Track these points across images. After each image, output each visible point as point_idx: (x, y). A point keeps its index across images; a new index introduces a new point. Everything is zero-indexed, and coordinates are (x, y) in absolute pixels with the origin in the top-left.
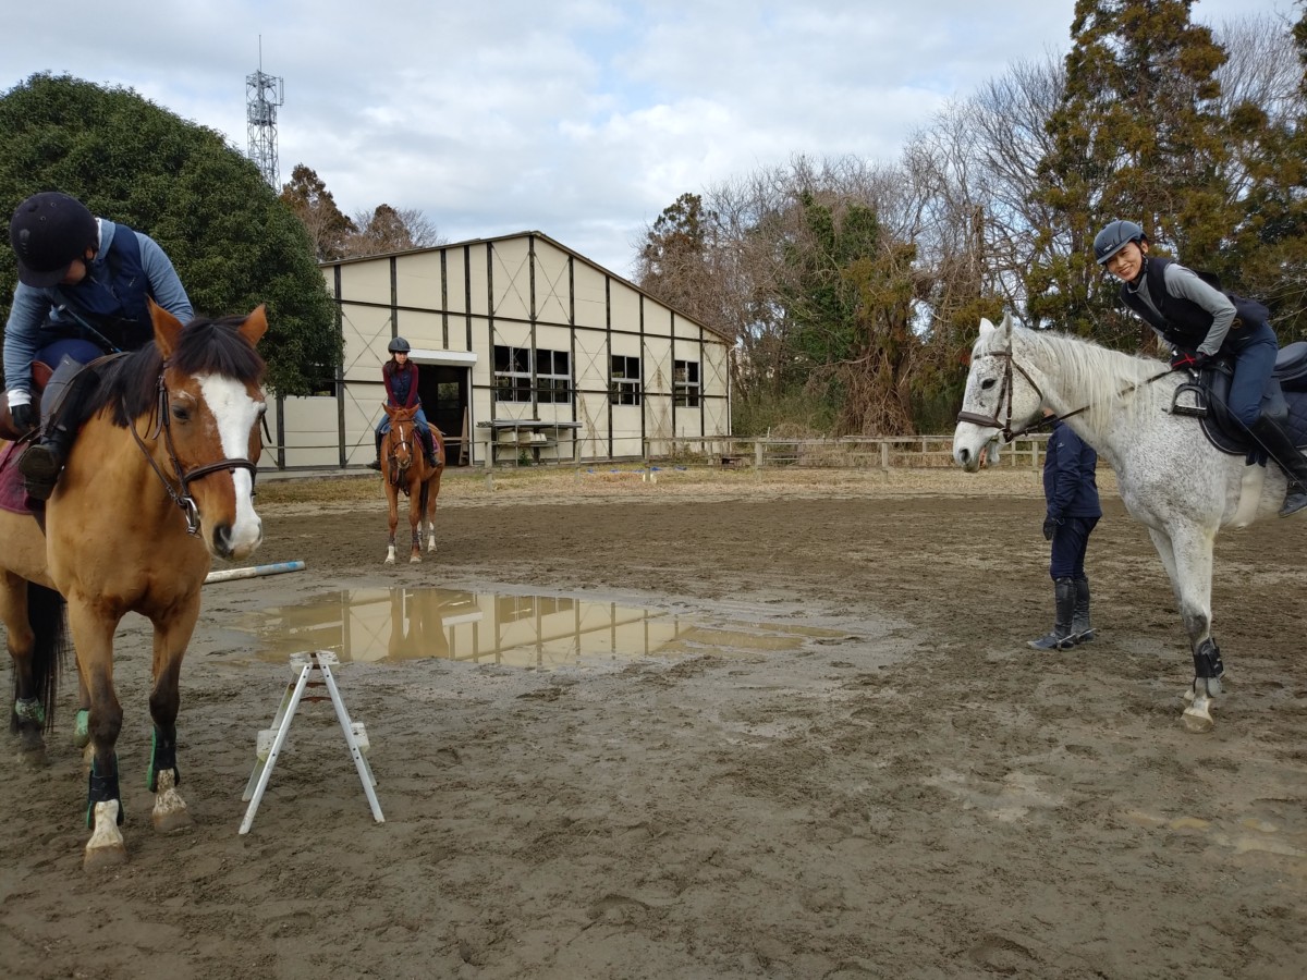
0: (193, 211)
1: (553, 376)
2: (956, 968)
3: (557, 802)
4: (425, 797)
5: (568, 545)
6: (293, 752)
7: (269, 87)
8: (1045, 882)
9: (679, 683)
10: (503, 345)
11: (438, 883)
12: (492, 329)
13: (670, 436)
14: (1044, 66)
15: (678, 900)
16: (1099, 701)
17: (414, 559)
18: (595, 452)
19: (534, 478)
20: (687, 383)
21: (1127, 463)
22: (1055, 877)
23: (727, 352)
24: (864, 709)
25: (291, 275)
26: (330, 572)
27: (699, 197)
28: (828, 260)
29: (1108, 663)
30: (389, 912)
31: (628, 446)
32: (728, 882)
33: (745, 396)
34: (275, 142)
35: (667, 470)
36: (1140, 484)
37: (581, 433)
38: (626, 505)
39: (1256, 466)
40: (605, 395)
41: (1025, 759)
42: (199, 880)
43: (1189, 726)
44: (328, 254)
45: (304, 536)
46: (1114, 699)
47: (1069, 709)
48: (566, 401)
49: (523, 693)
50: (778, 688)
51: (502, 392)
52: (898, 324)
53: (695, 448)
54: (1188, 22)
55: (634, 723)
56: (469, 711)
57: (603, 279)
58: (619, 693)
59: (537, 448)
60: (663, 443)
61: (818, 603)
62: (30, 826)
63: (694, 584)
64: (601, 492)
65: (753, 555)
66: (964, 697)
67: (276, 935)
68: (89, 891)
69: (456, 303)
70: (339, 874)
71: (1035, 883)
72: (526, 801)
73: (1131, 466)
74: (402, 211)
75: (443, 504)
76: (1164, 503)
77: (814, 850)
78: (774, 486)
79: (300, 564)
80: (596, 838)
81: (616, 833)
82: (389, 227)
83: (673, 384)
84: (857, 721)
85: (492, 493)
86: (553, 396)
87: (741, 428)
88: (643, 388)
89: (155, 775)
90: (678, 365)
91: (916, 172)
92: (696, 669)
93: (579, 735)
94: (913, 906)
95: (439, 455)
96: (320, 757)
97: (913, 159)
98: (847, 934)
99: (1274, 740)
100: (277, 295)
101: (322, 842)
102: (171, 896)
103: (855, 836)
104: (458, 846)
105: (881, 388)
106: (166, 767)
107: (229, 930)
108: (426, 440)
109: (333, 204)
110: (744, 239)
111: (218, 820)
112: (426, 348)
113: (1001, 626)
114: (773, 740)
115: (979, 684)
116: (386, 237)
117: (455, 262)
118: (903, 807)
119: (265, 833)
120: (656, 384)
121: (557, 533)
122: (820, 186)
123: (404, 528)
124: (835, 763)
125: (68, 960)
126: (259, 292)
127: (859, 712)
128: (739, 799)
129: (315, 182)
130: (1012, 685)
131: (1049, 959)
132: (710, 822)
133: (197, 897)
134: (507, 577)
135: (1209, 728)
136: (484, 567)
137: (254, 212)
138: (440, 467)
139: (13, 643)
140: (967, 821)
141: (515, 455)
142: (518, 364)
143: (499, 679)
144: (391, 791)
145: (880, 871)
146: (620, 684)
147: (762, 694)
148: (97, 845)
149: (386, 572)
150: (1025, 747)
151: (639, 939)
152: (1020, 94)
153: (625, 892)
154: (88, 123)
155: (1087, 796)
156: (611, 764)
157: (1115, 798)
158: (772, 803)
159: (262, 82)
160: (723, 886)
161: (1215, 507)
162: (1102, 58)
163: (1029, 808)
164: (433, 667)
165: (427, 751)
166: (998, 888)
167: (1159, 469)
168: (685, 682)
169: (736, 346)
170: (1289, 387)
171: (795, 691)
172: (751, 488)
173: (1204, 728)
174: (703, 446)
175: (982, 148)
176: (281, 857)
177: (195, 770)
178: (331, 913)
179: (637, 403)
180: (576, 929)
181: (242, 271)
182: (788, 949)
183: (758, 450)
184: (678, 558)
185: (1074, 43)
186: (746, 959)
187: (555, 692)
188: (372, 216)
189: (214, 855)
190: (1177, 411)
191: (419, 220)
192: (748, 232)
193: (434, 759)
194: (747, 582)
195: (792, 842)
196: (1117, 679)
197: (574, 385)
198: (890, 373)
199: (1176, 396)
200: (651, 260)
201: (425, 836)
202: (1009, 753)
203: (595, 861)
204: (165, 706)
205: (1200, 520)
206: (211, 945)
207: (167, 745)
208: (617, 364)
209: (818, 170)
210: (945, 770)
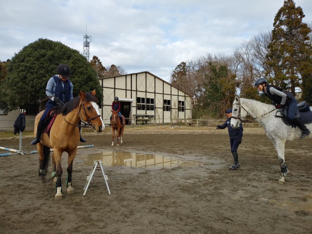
0: (72, 68)
1: (150, 104)
2: (217, 222)
3: (145, 192)
4: (119, 191)
5: (152, 143)
6: (93, 182)
7: (88, 38)
8: (240, 209)
9: (173, 172)
10: (139, 97)
11: (121, 205)
12: (137, 93)
13: (177, 118)
14: (267, 32)
15: (166, 209)
16: (262, 178)
17: (118, 145)
18: (159, 122)
19: (145, 128)
20: (181, 106)
21: (266, 126)
22: (242, 209)
23: (191, 99)
24: (210, 178)
25: (93, 82)
26: (99, 147)
27: (186, 63)
28: (215, 78)
29: (267, 170)
30: (112, 209)
31: (167, 120)
32: (176, 207)
33: (195, 109)
34: (89, 50)
35: (176, 126)
36: (269, 131)
37: (156, 117)
38: (166, 134)
39: (294, 128)
40: (162, 109)
41: (243, 188)
42: (76, 202)
43: (280, 183)
44: (100, 76)
45: (94, 140)
46: (266, 177)
47: (255, 179)
48: (153, 110)
49: (139, 173)
50: (193, 173)
51: (139, 108)
52: (232, 93)
53: (183, 121)
54: (301, 23)
55: (162, 179)
56: (128, 176)
57: (162, 82)
58: (159, 173)
59: (146, 121)
60: (176, 120)
61: (206, 156)
62: (44, 193)
63: (179, 152)
64: (161, 131)
65: (193, 146)
66: (233, 176)
67: (91, 212)
68: (56, 204)
69: (129, 88)
70: (102, 202)
71: (238, 210)
72: (138, 192)
73: (267, 127)
74: (117, 66)
75: (124, 133)
76: (274, 135)
77: (194, 202)
78: (201, 131)
79: (93, 145)
80: (152, 199)
81: (156, 198)
82: (114, 70)
83: (178, 106)
84: (209, 180)
85: (135, 131)
86: (150, 109)
87: (194, 117)
88: (171, 107)
89: (68, 184)
90: (179, 102)
91: (236, 57)
92: (177, 169)
93: (150, 181)
94: (212, 212)
95: (124, 122)
96: (98, 183)
97: (236, 54)
98: (198, 216)
99: (298, 186)
100: (89, 86)
101: (99, 197)
102: (71, 205)
103: (203, 200)
104: (125, 199)
105: (228, 108)
106: (70, 182)
107: (82, 210)
108: (121, 119)
109: (102, 64)
110: (196, 73)
111: (79, 193)
112: (122, 98)
113: (246, 162)
114: (190, 183)
115: (237, 174)
116: (113, 72)
117: (129, 78)
118: (214, 196)
119: (88, 195)
120: (174, 106)
121: (149, 140)
122: (214, 60)
123: (116, 138)
124: (202, 188)
125: (54, 214)
126: (86, 85)
127: (209, 178)
128: (181, 193)
129: (98, 59)
130: (244, 174)
131: (236, 222)
132: (174, 197)
133: (76, 205)
134: (138, 149)
135: (284, 183)
136: (133, 147)
137: (85, 68)
138: (124, 125)
139: (40, 158)
140: (227, 198)
141: (141, 122)
142: (142, 101)
143: (135, 170)
144: (112, 189)
145: (207, 206)
146: (160, 172)
147: (190, 174)
148: (57, 196)
149: (112, 148)
150: (243, 186)
151: (158, 215)
152: (261, 39)
153: (156, 208)
154: (51, 49)
155: (253, 195)
156: (156, 186)
157: (259, 196)
158: (188, 194)
159: (87, 37)
160: (175, 207)
161: (285, 136)
162: (281, 31)
163: (240, 197)
164: (121, 167)
165: (119, 183)
166: (230, 210)
167: (273, 128)
168: (174, 171)
169: (194, 98)
170: (301, 111)
171: (197, 174)
172: (195, 131)
173: (283, 183)
174: (185, 121)
175: (253, 51)
176: (91, 199)
177: (74, 184)
178: (101, 209)
179: (170, 111)
180: (147, 213)
181: (82, 81)
182: (186, 218)
183: (197, 122)
184: (176, 146)
185: (274, 27)
186: (178, 219)
187: (147, 172)
188: (110, 67)
189: (79, 199)
190: (276, 116)
191: (121, 68)
192: (197, 71)
193: (121, 184)
194: (191, 152)
195: (190, 201)
196: (268, 174)
197: (155, 106)
198: (230, 104)
199: (276, 113)
200: (174, 77)
201: (119, 197)
202: (239, 187)
203: (151, 202)
204: (70, 170)
205: (282, 139)
206: (79, 213)
207: (70, 178)
208: (165, 101)
209: (213, 57)
210: (225, 190)
